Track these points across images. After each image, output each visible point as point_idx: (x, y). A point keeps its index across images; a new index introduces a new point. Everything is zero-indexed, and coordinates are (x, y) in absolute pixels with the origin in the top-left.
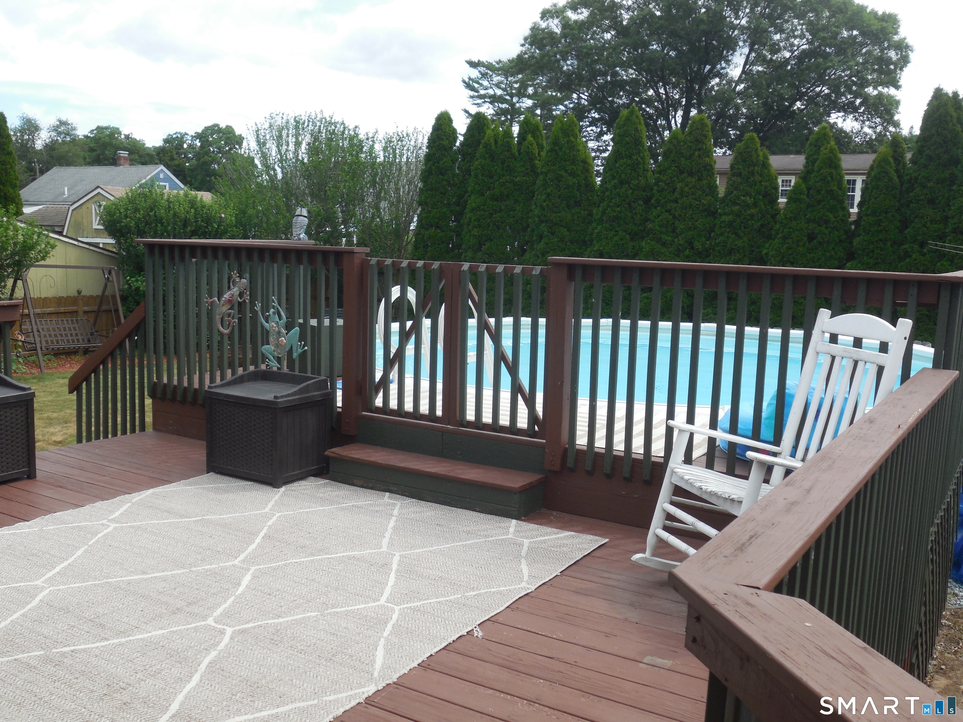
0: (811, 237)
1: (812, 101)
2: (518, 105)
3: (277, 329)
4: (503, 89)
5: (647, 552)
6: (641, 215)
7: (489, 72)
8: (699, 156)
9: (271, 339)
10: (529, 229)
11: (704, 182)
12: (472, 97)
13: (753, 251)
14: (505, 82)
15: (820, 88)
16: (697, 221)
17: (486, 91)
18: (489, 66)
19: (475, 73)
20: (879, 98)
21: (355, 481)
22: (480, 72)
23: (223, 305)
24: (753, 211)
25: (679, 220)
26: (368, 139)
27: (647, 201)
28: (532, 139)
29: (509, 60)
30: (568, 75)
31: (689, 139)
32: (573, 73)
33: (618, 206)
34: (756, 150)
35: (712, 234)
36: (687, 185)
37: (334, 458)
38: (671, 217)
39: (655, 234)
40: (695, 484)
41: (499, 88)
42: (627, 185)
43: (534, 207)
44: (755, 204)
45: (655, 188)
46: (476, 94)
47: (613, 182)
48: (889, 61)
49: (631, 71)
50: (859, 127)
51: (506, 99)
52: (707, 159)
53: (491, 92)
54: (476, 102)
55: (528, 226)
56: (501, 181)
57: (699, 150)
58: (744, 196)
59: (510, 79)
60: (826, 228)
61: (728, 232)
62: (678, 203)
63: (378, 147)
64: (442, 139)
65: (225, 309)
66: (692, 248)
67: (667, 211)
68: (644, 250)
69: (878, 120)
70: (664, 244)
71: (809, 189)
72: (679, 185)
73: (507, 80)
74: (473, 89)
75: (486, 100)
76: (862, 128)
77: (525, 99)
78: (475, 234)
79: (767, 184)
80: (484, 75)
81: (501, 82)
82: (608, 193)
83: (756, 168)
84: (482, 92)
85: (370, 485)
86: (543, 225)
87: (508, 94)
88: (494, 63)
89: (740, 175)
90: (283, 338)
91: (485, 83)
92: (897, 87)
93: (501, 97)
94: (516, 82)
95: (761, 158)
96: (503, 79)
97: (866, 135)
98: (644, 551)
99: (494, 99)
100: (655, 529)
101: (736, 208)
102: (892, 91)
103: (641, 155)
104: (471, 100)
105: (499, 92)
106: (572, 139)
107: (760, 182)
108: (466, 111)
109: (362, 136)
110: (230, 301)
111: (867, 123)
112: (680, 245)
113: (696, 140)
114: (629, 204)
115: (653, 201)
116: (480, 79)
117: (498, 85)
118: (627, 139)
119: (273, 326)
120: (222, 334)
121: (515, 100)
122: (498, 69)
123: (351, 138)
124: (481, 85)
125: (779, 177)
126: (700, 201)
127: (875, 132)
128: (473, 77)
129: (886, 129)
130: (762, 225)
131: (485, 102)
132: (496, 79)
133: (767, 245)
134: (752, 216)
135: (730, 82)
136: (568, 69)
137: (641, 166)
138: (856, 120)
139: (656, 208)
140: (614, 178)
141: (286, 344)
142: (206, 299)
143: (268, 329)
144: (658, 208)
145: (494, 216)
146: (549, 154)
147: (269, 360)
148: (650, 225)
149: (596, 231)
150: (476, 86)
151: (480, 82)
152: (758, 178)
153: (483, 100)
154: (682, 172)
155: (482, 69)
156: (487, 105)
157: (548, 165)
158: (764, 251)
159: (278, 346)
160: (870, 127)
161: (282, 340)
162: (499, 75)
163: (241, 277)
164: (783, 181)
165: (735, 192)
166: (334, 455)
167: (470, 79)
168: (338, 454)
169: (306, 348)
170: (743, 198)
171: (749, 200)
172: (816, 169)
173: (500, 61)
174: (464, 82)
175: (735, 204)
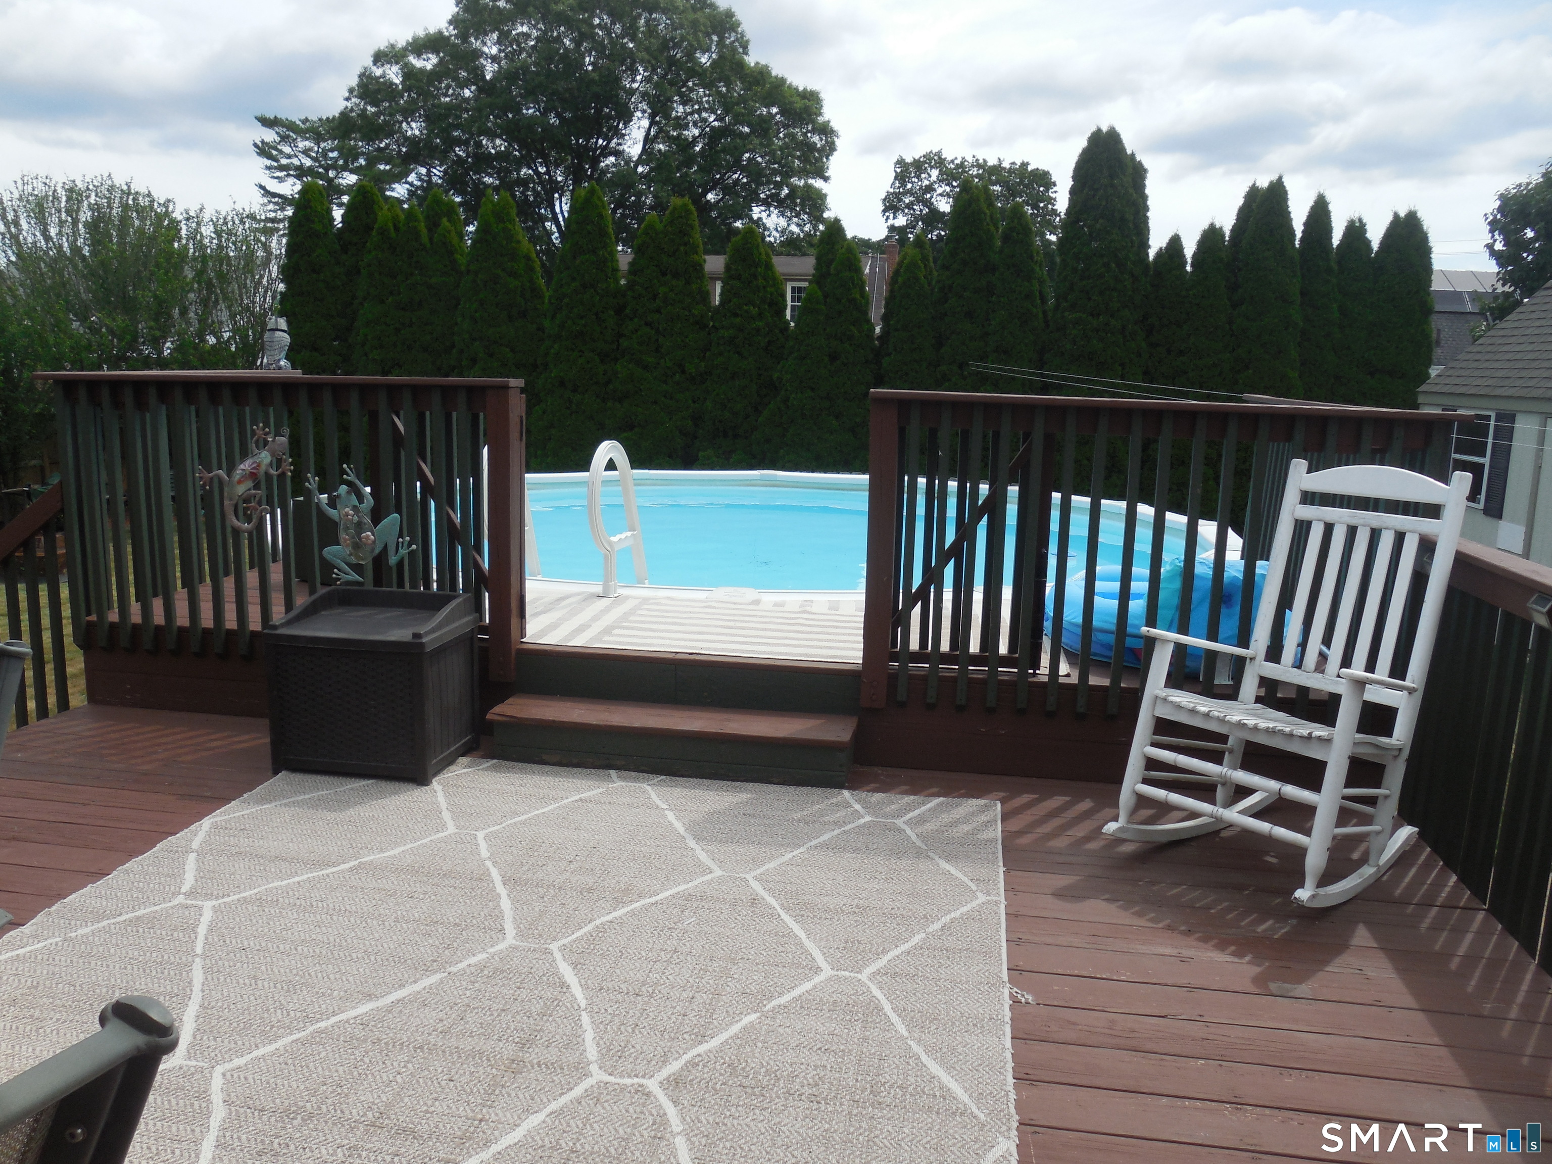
0: (833, 357)
1: (728, 190)
2: (336, 181)
3: (356, 518)
4: (312, 158)
5: (1120, 819)
6: (613, 330)
7: (291, 134)
8: (686, 253)
9: (343, 536)
10: (454, 351)
11: (694, 286)
12: (268, 168)
13: (760, 375)
14: (316, 149)
15: (737, 176)
16: (687, 337)
17: (288, 161)
18: (291, 126)
19: (270, 136)
20: (807, 191)
21: (544, 757)
22: (277, 133)
23: (239, 482)
24: (760, 324)
25: (664, 336)
26: (188, 219)
27: (619, 311)
28: (447, 224)
29: (320, 120)
30: (413, 142)
31: (670, 229)
32: (420, 140)
33: (582, 318)
34: (758, 245)
35: (708, 354)
36: (672, 290)
37: (500, 723)
38: (653, 332)
39: (633, 354)
40: (1228, 718)
41: (309, 156)
42: (592, 290)
43: (459, 319)
44: (760, 314)
45: (630, 293)
46: (276, 164)
47: (573, 285)
48: (812, 147)
49: (498, 142)
50: (786, 224)
51: (318, 173)
52: (695, 257)
53: (296, 162)
54: (275, 175)
55: (453, 346)
56: (408, 282)
57: (685, 244)
58: (746, 305)
59: (322, 145)
60: (851, 345)
61: (729, 351)
62: (661, 313)
63: (207, 231)
64: (313, 222)
65: (241, 489)
66: (683, 372)
67: (646, 324)
68: (620, 375)
69: (805, 217)
70: (646, 368)
71: (826, 296)
72: (662, 290)
73: (319, 147)
74: (270, 157)
75: (291, 172)
76: (788, 225)
77: (346, 174)
78: (376, 357)
79: (773, 290)
80: (284, 138)
81: (311, 149)
82: (566, 300)
83: (759, 270)
84: (284, 161)
85: (575, 761)
86: (477, 343)
87: (321, 166)
88: (298, 122)
89: (739, 278)
90: (369, 533)
91: (287, 150)
92: (826, 179)
93: (310, 168)
94: (332, 150)
95: (764, 257)
96: (312, 145)
97: (793, 234)
98: (1116, 819)
99: (301, 172)
100: (1135, 785)
101: (738, 320)
102: (818, 183)
103: (609, 249)
104: (268, 172)
105: (308, 162)
106: (510, 226)
107: (764, 287)
108: (262, 187)
109: (178, 215)
110: (253, 475)
111: (795, 220)
112: (668, 368)
113: (680, 232)
114: (597, 314)
115: (628, 311)
116: (279, 144)
117: (306, 152)
118: (589, 227)
119: (347, 514)
120: (236, 532)
121: (331, 174)
122: (307, 131)
123: (160, 218)
124: (281, 152)
125: (788, 283)
126: (690, 311)
127: (802, 231)
128: (267, 140)
129: (815, 228)
130: (769, 342)
131: (288, 175)
132: (303, 144)
133: (779, 367)
134: (758, 330)
135: (628, 161)
136: (414, 135)
137: (610, 264)
138: (783, 215)
139: (631, 319)
140: (574, 279)
141: (374, 542)
142: (198, 474)
143: (336, 518)
144: (636, 320)
145: (402, 332)
146: (478, 245)
147: (339, 570)
148: (625, 343)
149: (552, 351)
150: (274, 152)
151: (279, 147)
152: (761, 282)
153: (285, 173)
154: (664, 274)
155: (281, 130)
156: (291, 180)
157: (477, 260)
158: (776, 375)
159: (357, 546)
160: (798, 225)
161: (368, 536)
162: (307, 139)
163: (278, 434)
164: (793, 289)
165: (735, 300)
166: (504, 719)
167: (263, 142)
168: (512, 717)
169: (414, 547)
170: (745, 307)
171: (754, 311)
172: (832, 271)
173: (307, 120)
174: (255, 145)
175: (736, 315)
